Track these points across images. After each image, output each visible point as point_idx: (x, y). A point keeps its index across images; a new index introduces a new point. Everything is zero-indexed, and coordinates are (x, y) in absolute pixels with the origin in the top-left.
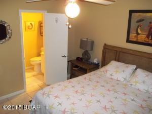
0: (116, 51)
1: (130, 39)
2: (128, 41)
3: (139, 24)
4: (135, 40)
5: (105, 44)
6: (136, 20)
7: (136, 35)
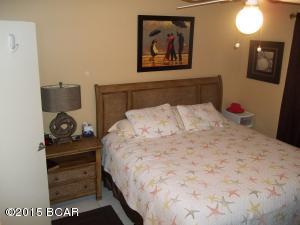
0: (124, 92)
1: (143, 66)
2: (141, 69)
3: (153, 38)
4: (150, 65)
5: (96, 86)
6: (149, 33)
7: (151, 56)
